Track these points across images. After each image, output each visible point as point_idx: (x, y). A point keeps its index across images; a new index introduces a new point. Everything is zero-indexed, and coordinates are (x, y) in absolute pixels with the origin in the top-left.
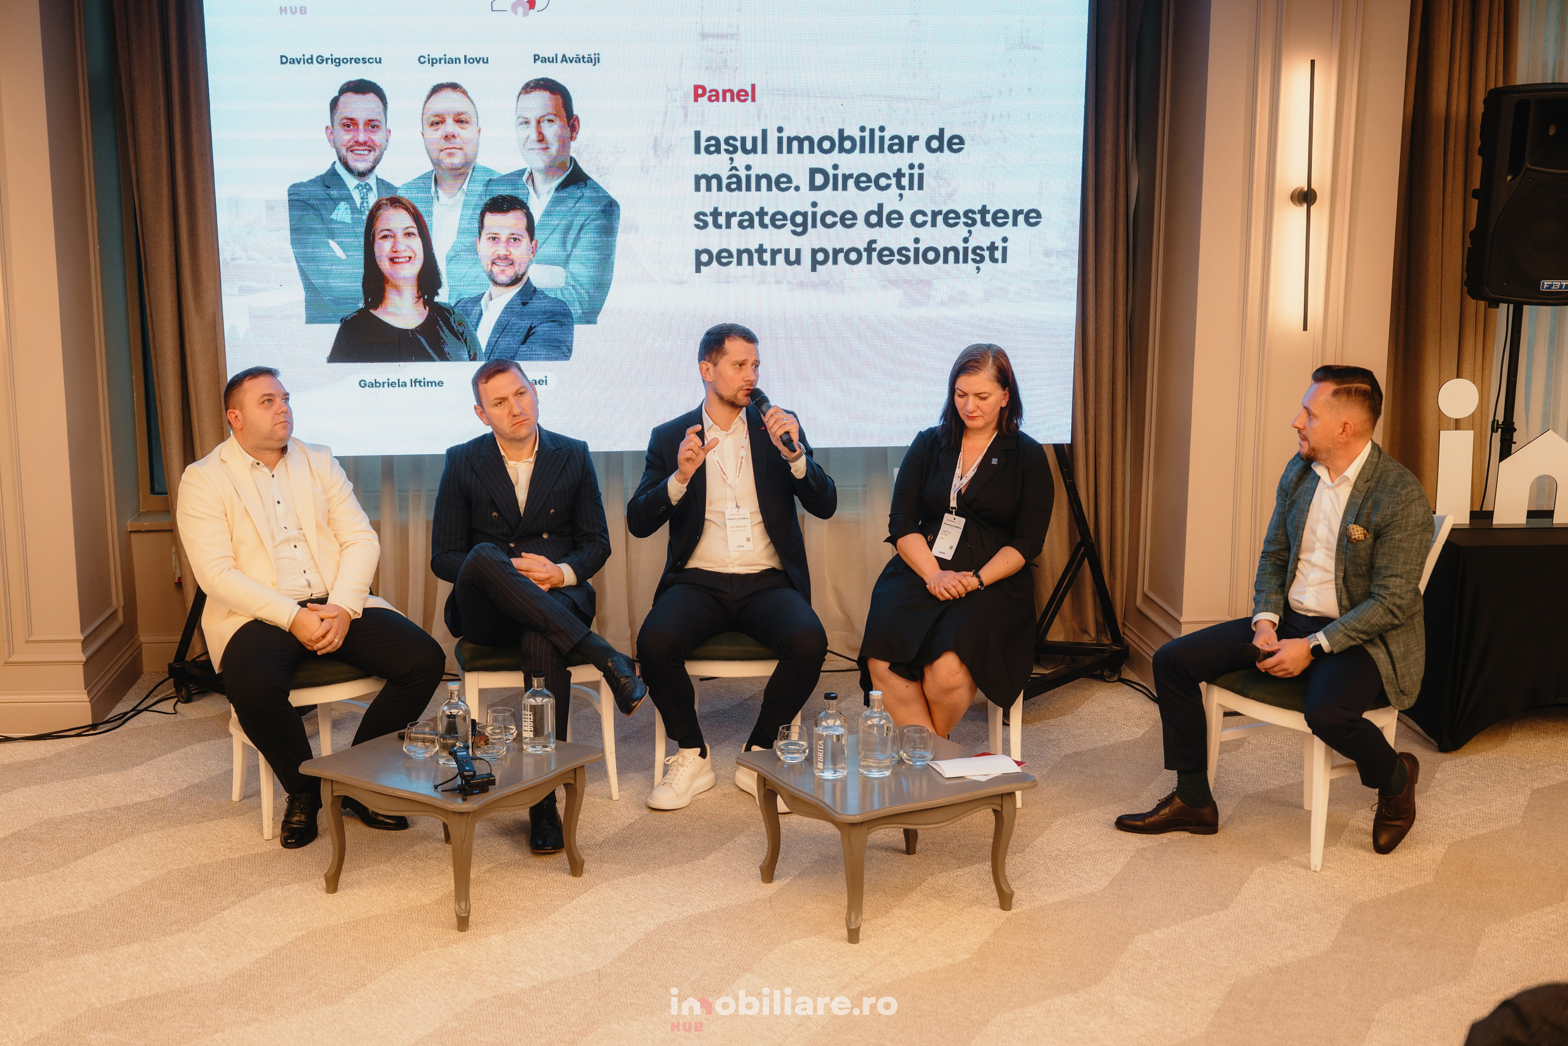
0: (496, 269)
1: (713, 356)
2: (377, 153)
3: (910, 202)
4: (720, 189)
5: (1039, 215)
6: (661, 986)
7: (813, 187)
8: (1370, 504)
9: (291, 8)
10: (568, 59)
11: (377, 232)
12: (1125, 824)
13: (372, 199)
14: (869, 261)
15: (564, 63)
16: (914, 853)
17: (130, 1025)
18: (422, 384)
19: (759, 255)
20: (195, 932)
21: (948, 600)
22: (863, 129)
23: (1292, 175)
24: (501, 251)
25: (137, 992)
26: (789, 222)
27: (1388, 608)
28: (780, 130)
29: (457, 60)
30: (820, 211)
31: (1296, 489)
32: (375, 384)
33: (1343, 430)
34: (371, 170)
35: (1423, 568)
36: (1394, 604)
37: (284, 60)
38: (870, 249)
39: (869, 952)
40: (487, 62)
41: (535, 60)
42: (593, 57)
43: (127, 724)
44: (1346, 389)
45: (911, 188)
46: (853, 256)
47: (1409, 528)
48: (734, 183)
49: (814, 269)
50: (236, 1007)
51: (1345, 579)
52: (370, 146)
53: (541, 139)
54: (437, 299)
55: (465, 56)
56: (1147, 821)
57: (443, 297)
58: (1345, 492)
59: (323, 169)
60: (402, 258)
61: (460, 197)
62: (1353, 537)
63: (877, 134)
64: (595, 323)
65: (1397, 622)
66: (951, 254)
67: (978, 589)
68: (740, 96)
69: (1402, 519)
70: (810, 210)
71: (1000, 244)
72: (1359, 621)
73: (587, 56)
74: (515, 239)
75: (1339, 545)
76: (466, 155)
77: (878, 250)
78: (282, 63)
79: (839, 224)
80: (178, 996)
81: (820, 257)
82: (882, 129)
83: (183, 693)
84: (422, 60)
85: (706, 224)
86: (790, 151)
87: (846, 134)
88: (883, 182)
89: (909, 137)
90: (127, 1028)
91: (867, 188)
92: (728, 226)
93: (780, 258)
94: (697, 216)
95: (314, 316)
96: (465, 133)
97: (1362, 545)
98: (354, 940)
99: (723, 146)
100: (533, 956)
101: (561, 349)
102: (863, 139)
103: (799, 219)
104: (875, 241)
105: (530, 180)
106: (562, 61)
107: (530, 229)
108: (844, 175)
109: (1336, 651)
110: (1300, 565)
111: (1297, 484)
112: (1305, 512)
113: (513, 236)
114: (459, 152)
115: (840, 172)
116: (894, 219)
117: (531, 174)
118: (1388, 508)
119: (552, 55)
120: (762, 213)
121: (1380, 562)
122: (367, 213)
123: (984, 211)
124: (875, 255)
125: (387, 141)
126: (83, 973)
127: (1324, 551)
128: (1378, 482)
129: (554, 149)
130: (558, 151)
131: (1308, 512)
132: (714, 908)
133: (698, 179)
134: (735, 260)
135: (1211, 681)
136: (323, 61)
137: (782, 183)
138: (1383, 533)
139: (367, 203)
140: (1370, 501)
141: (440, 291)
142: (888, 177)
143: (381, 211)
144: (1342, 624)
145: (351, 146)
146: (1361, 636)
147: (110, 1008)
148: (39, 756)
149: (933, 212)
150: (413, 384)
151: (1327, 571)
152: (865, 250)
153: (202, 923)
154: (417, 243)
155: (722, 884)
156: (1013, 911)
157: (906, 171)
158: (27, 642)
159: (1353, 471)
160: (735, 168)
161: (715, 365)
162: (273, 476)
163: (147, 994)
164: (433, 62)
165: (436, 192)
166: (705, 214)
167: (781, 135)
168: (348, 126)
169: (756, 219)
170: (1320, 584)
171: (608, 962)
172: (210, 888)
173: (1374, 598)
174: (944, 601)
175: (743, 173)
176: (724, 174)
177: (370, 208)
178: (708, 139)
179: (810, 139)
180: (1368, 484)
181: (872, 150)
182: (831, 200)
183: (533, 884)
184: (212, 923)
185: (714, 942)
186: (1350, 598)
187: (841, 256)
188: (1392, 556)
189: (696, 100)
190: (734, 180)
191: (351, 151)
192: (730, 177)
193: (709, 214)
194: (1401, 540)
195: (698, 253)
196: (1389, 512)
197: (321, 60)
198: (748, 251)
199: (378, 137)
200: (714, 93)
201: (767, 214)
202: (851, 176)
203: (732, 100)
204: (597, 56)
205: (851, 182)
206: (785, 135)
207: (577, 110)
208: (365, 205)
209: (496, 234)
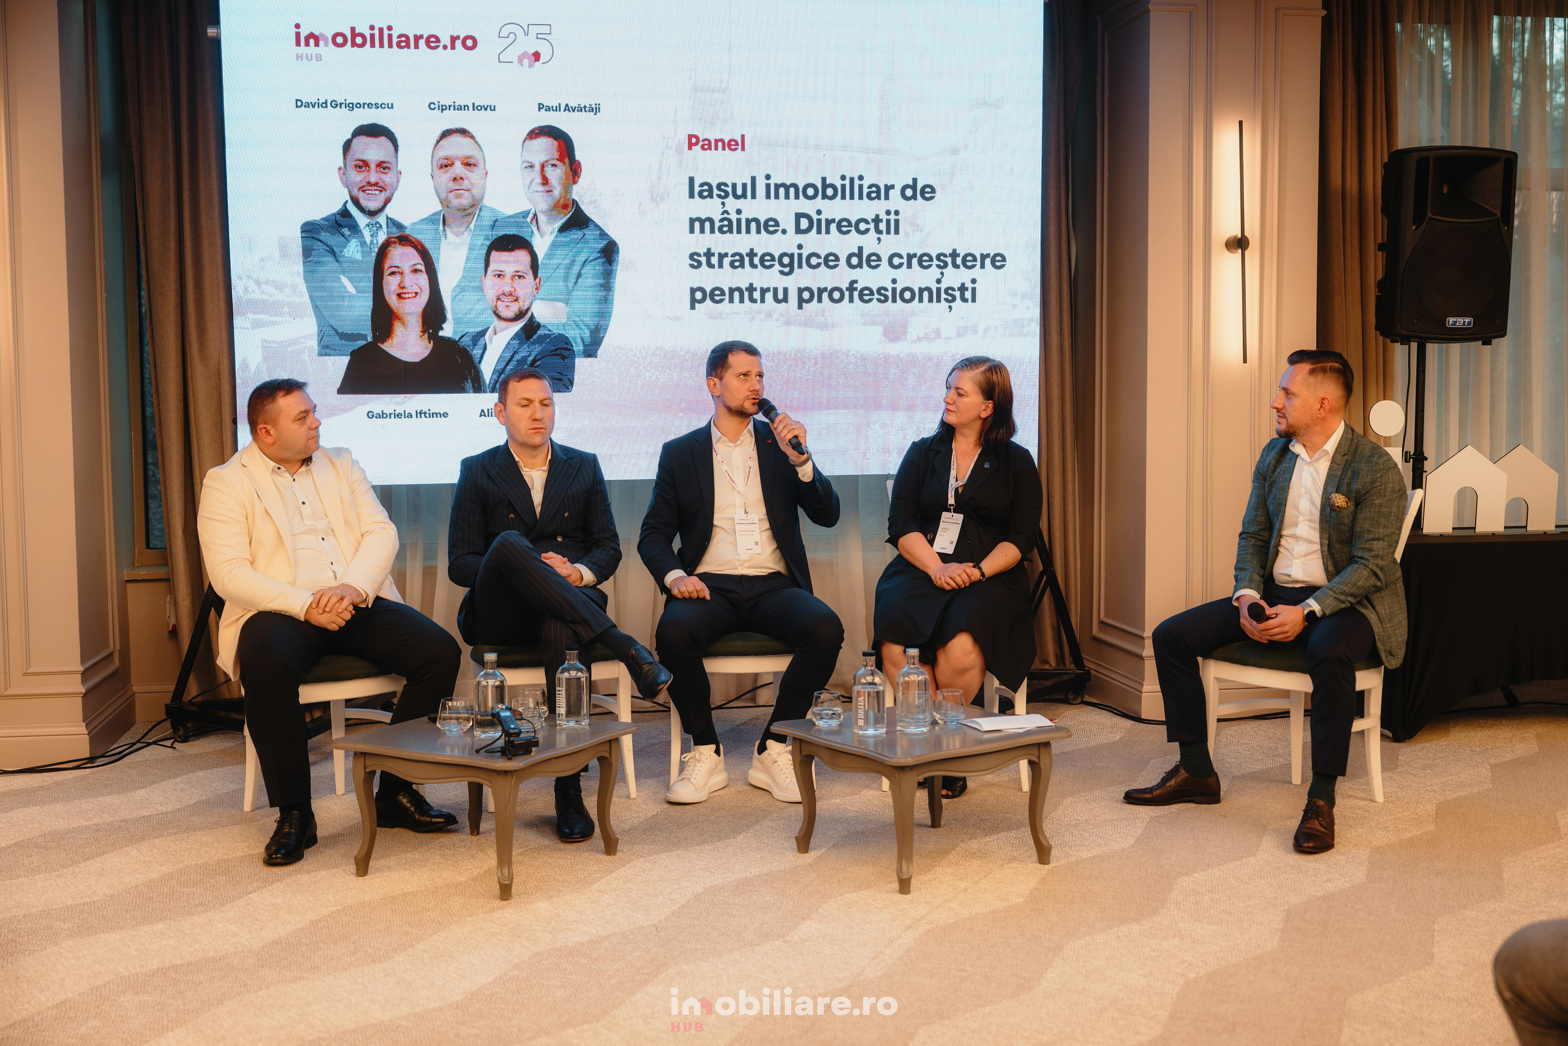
0: (500, 305)
1: (719, 372)
2: (388, 193)
3: (889, 245)
4: (712, 231)
5: (1004, 259)
6: (723, 934)
7: (798, 230)
8: (1349, 474)
9: (307, 55)
10: (570, 108)
11: (386, 267)
12: (1133, 798)
13: (382, 237)
14: (851, 300)
15: (567, 111)
16: (939, 826)
17: (164, 988)
18: (427, 415)
19: (749, 293)
20: (223, 912)
21: (954, 589)
22: (843, 178)
23: (1227, 225)
24: (506, 287)
25: (168, 961)
26: (776, 263)
27: (1372, 570)
28: (768, 177)
29: (466, 107)
30: (805, 253)
31: (1274, 471)
32: (382, 415)
33: (1321, 406)
34: (381, 210)
35: (1401, 532)
36: (1377, 566)
37: (299, 104)
38: (851, 288)
39: (923, 900)
40: (494, 110)
41: (540, 109)
42: (594, 106)
43: (125, 760)
44: (1321, 367)
45: (888, 232)
46: (836, 295)
47: (1388, 494)
48: (726, 226)
49: (800, 307)
50: (278, 968)
51: (1330, 546)
52: (380, 187)
53: (545, 181)
54: (441, 333)
55: (474, 104)
56: (1155, 793)
57: (448, 330)
58: (1323, 466)
59: (335, 208)
60: (409, 293)
61: (466, 238)
62: (1337, 505)
63: (857, 182)
64: (596, 357)
65: (1379, 584)
66: (926, 294)
67: (980, 581)
68: (731, 145)
69: (1381, 486)
70: (796, 251)
71: (969, 285)
72: (1346, 585)
73: (588, 106)
75: (1322, 514)
76: (473, 197)
77: (859, 290)
78: (297, 107)
79: (823, 265)
80: (213, 962)
81: (806, 295)
83: (181, 732)
84: (432, 106)
85: (700, 264)
86: (777, 197)
87: (828, 182)
88: (862, 226)
89: (886, 186)
90: (162, 991)
91: (848, 232)
92: (721, 266)
93: (769, 296)
94: (691, 257)
95: (326, 349)
96: (473, 176)
97: (1346, 513)
98: (393, 911)
99: (716, 192)
100: (584, 917)
101: (563, 381)
102: (843, 186)
103: (786, 260)
104: (856, 282)
105: (534, 220)
106: (565, 110)
107: (535, 266)
108: (827, 220)
109: (1328, 612)
110: (1283, 542)
111: (1276, 467)
112: (1285, 489)
113: (518, 274)
114: (467, 194)
115: (823, 217)
116: (872, 261)
117: (535, 215)
118: (1367, 476)
119: (555, 104)
120: (752, 254)
121: (1363, 525)
122: (376, 250)
123: (954, 255)
124: (856, 294)
125: (398, 182)
126: (106, 949)
127: (1307, 523)
128: (1355, 454)
129: (557, 191)
130: (561, 194)
131: (1289, 488)
132: (757, 874)
133: (692, 221)
134: (727, 297)
135: (1207, 656)
136: (337, 105)
137: (769, 226)
138: (1363, 500)
139: (377, 240)
140: (1349, 472)
141: (444, 326)
142: (867, 222)
143: (390, 248)
144: (1331, 589)
145: (364, 187)
146: (1349, 599)
147: (140, 975)
148: (36, 785)
149: (908, 255)
150: (419, 415)
151: (1311, 542)
152: (847, 289)
153: (229, 905)
154: (423, 280)
155: (759, 856)
156: (1052, 865)
157: (883, 216)
158: (25, 674)
159: (1331, 445)
160: (726, 212)
161: (721, 379)
162: (294, 480)
163: (179, 962)
164: (443, 108)
165: (444, 230)
166: (699, 255)
167: (768, 182)
168: (360, 167)
169: (747, 260)
170: (1306, 555)
171: (662, 918)
172: (233, 877)
173: (1356, 563)
174: (949, 591)
175: (734, 217)
176: (717, 217)
177: (379, 245)
178: (702, 185)
179: (795, 186)
180: (1346, 458)
181: (852, 197)
182: (814, 243)
183: (569, 863)
184: (240, 904)
185: (765, 899)
186: (1335, 564)
187: (825, 295)
188: (1373, 520)
189: (690, 148)
190: (726, 223)
191: (364, 191)
192: (722, 220)
193: (702, 255)
194: (1380, 505)
195: (693, 291)
196: (1368, 479)
197: (335, 105)
198: (739, 289)
199: (388, 178)
200: (706, 142)
201: (756, 255)
202: (833, 221)
203: (724, 149)
204: (597, 106)
205: (833, 227)
206: (772, 182)
207: (579, 156)
208: (375, 242)
209: (501, 271)
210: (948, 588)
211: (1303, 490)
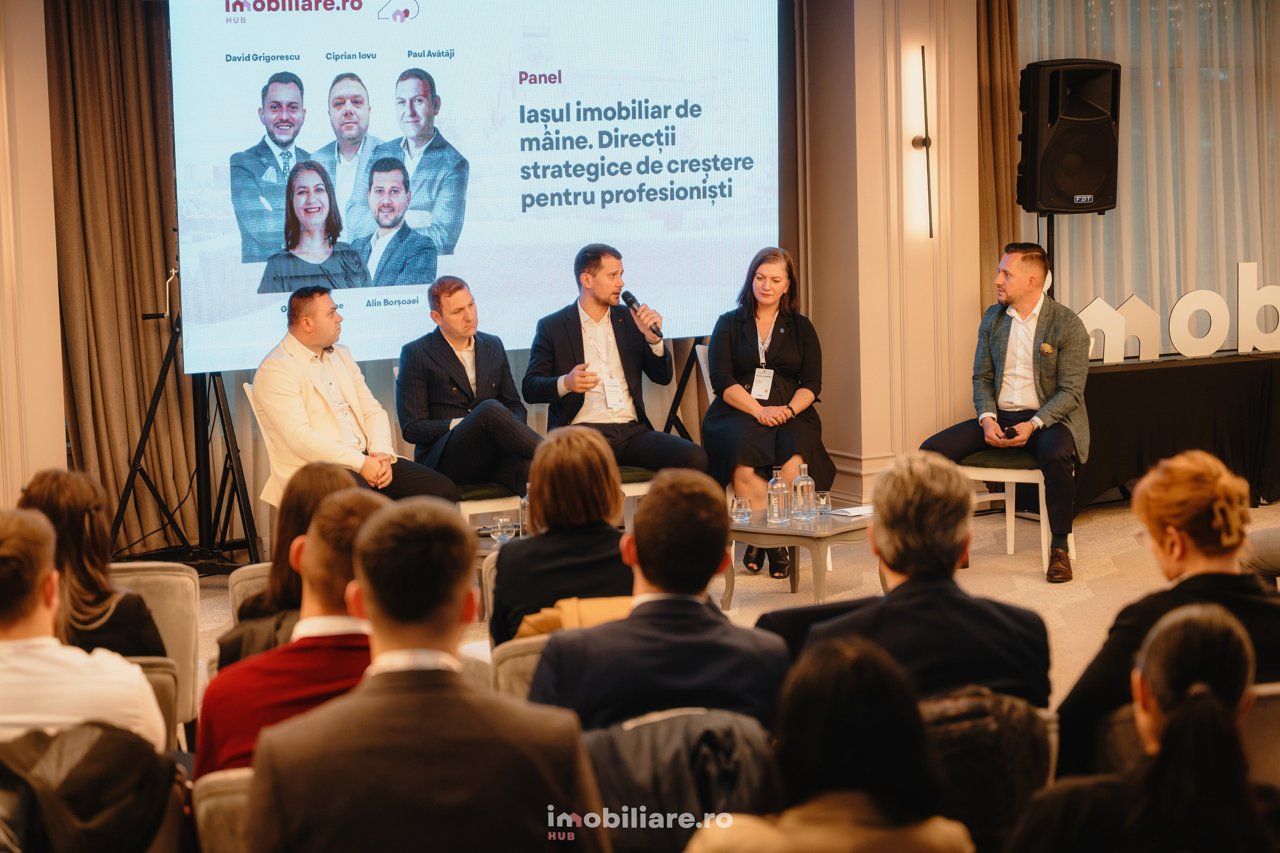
0: (382, 215)
1: (592, 269)
2: (296, 128)
3: (668, 154)
4: (538, 149)
5: (752, 161)
7: (602, 146)
9: (234, 18)
10: (432, 54)
11: (296, 189)
13: (292, 163)
14: (641, 200)
15: (429, 57)
19: (565, 198)
22: (634, 102)
23: (914, 126)
24: (386, 201)
26: (585, 172)
27: (1074, 396)
28: (579, 103)
29: (354, 56)
30: (606, 163)
31: (996, 329)
33: (1030, 283)
34: (291, 142)
37: (228, 58)
38: (641, 190)
40: (375, 57)
41: (409, 55)
42: (449, 52)
44: (1030, 256)
45: (667, 144)
46: (630, 196)
47: (1080, 342)
48: (548, 144)
49: (603, 207)
51: (1041, 380)
52: (290, 123)
53: (414, 114)
54: (339, 240)
55: (360, 53)
59: (256, 141)
60: (313, 208)
61: (355, 162)
62: (1046, 351)
63: (644, 105)
64: (454, 255)
66: (695, 192)
67: (793, 417)
68: (552, 79)
69: (1074, 337)
70: (600, 162)
71: (727, 183)
73: (445, 51)
74: (395, 191)
75: (1034, 359)
76: (360, 128)
77: (646, 190)
78: (227, 60)
79: (620, 172)
81: (608, 197)
82: (647, 101)
84: (329, 56)
85: (529, 176)
86: (585, 119)
87: (622, 106)
88: (648, 140)
89: (665, 107)
91: (638, 145)
92: (545, 176)
93: (580, 198)
94: (523, 170)
95: (248, 258)
96: (360, 112)
97: (1051, 356)
99: (540, 117)
101: (428, 275)
102: (634, 108)
104: (644, 184)
105: (406, 146)
106: (428, 56)
107: (406, 184)
108: (622, 136)
111: (996, 325)
112: (1005, 343)
113: (395, 189)
114: (355, 126)
115: (619, 134)
116: (656, 167)
117: (406, 141)
118: (1063, 331)
119: (421, 51)
120: (567, 166)
121: (1063, 366)
122: (288, 174)
123: (715, 159)
124: (644, 194)
125: (303, 118)
127: (1023, 365)
129: (422, 122)
130: (425, 123)
131: (1007, 342)
133: (523, 141)
134: (549, 201)
137: (580, 142)
138: (1063, 348)
139: (288, 166)
141: (341, 234)
142: (651, 136)
143: (299, 172)
145: (277, 123)
146: (1056, 417)
149: (682, 161)
152: (638, 191)
154: (324, 197)
157: (663, 132)
159: (1037, 310)
160: (548, 133)
161: (590, 275)
164: (336, 58)
165: (339, 156)
166: (528, 168)
167: (579, 107)
168: (275, 108)
169: (564, 170)
170: (1023, 387)
173: (1063, 391)
175: (553, 136)
176: (541, 137)
177: (290, 171)
178: (530, 112)
179: (598, 110)
181: (640, 117)
182: (615, 155)
186: (1045, 393)
188: (1072, 361)
189: (521, 82)
190: (548, 141)
191: (277, 127)
192: (544, 140)
193: (531, 168)
194: (1072, 352)
195: (524, 197)
196: (1066, 333)
197: (256, 58)
198: (558, 195)
199: (296, 116)
200: (533, 77)
201: (570, 166)
202: (627, 136)
203: (546, 82)
204: (452, 52)
205: (627, 141)
206: (582, 107)
207: (438, 92)
208: (287, 168)
209: (381, 187)
210: (771, 425)
211: (1019, 342)
